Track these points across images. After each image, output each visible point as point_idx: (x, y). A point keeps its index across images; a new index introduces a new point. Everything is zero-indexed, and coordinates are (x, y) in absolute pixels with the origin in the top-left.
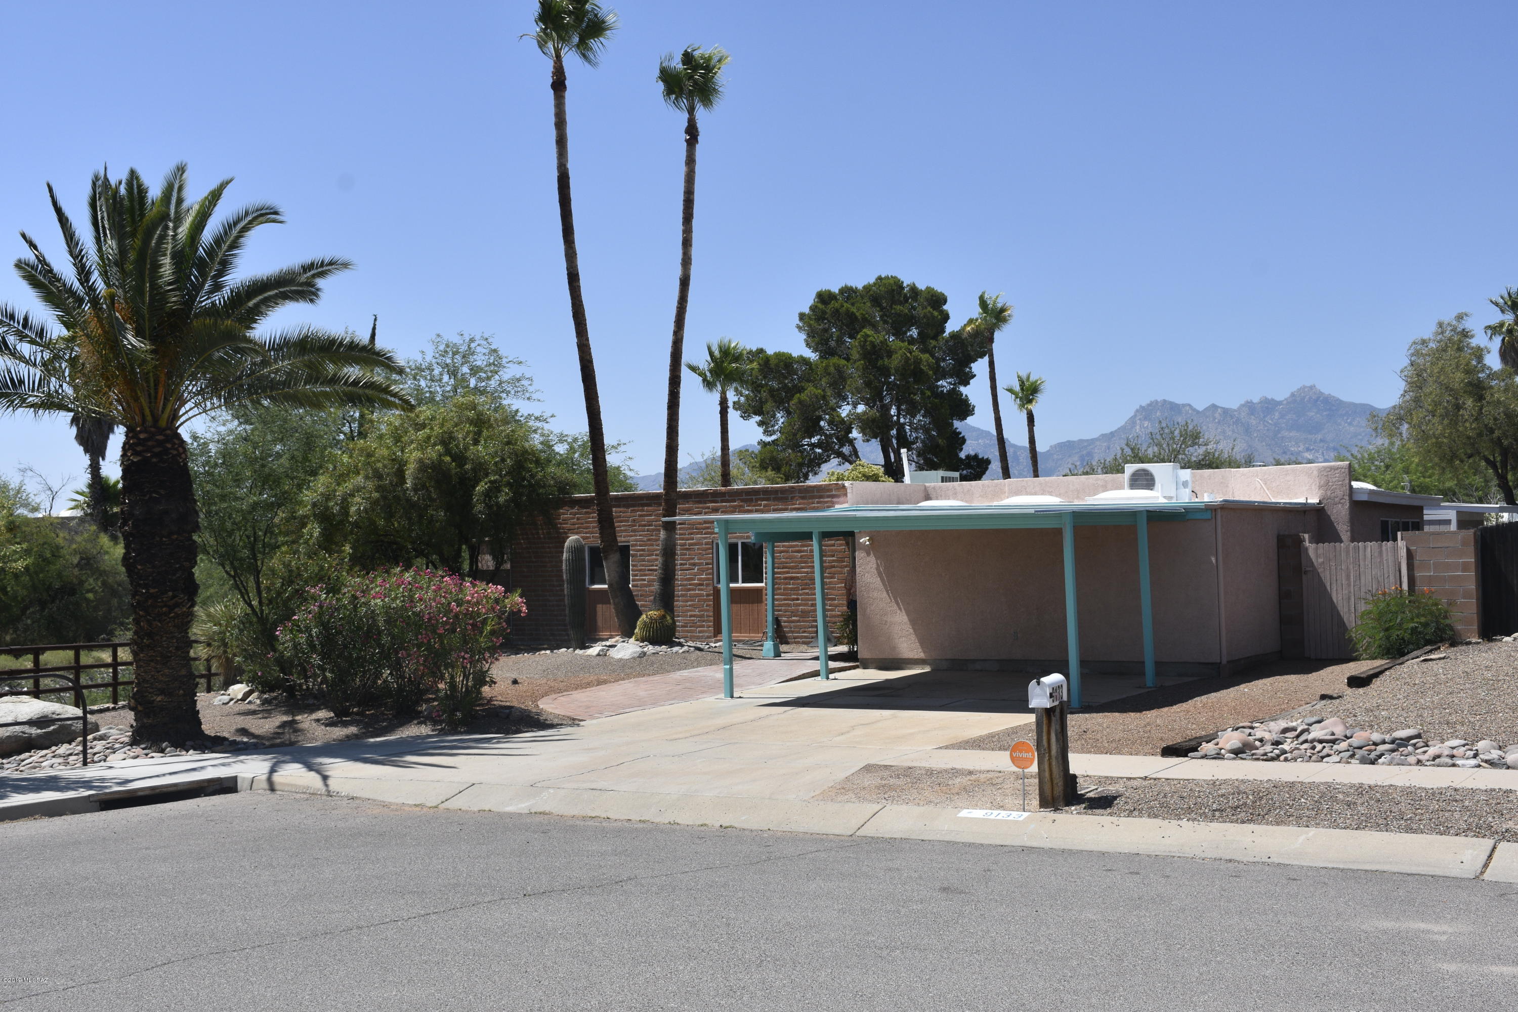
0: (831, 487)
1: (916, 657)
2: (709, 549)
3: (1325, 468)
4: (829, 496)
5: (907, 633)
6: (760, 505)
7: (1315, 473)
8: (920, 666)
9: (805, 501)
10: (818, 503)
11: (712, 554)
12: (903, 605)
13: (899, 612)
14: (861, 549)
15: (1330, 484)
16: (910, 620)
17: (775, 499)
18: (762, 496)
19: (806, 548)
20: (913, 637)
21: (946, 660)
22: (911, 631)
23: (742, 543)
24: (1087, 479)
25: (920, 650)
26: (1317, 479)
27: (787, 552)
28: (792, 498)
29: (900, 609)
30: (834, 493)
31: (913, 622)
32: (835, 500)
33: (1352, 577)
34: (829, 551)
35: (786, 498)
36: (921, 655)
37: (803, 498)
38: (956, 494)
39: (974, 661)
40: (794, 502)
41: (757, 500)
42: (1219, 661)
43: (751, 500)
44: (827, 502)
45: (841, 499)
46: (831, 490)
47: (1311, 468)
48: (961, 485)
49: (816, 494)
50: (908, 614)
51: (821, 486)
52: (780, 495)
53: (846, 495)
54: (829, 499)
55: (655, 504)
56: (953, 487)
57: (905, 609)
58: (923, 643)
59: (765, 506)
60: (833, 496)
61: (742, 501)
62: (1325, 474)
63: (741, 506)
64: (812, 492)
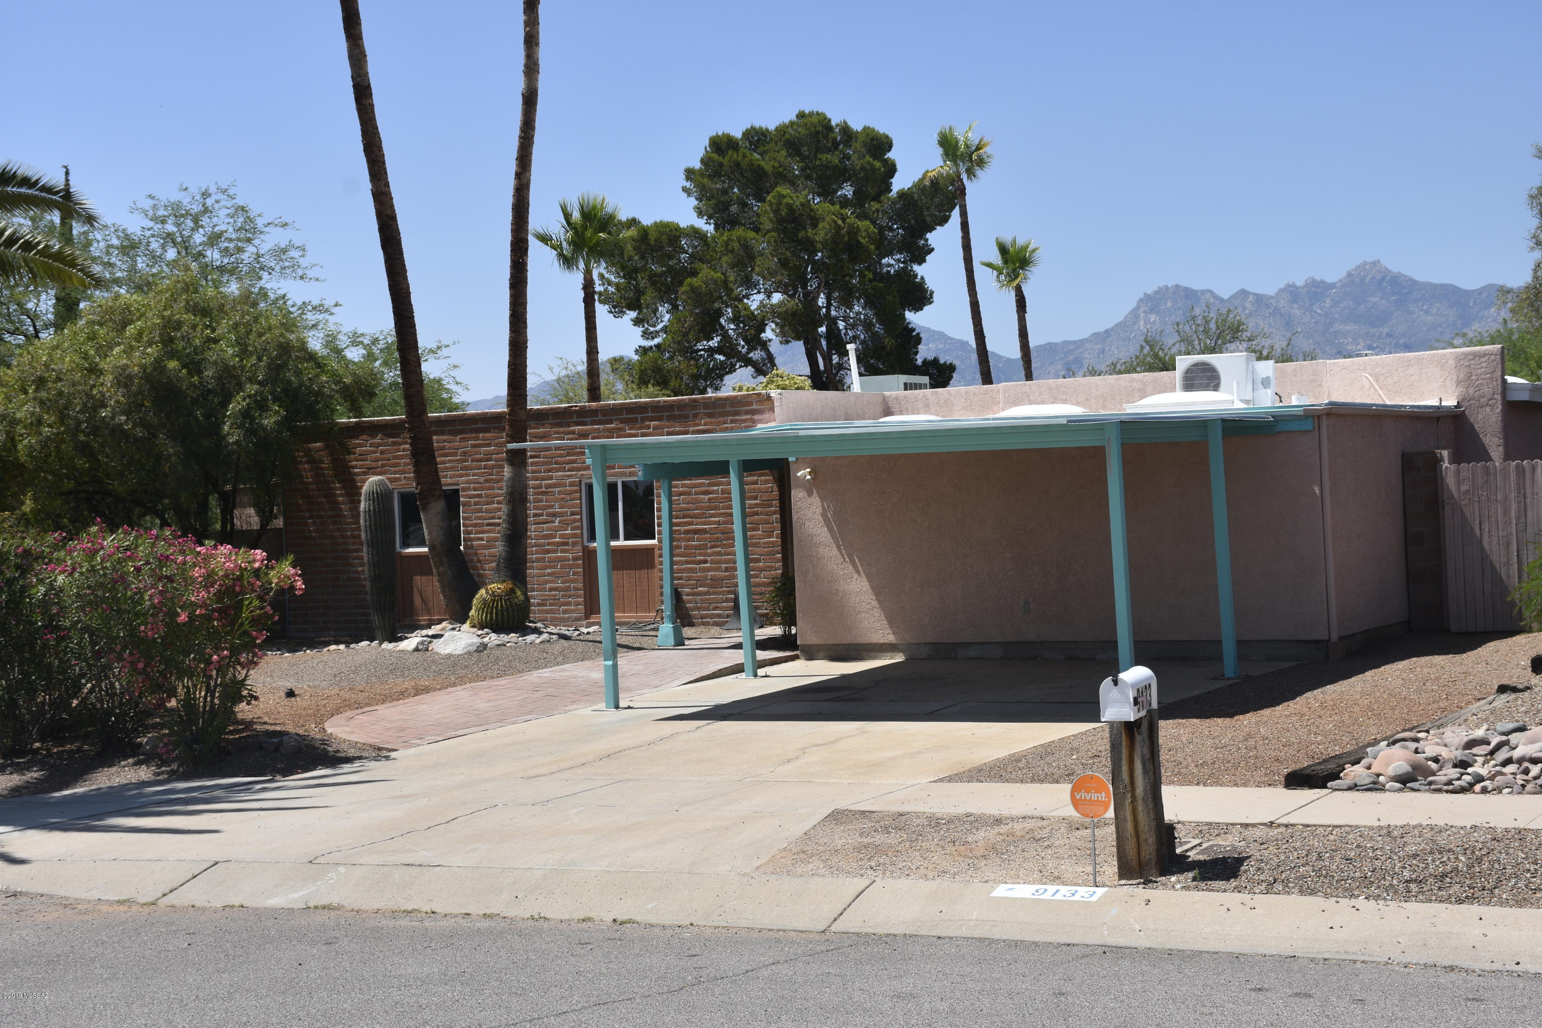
0: (750, 399)
1: (882, 641)
2: (575, 492)
3: (1466, 355)
4: (747, 412)
5: (868, 606)
6: (649, 425)
7: (1451, 362)
8: (888, 654)
9: (714, 420)
10: (732, 422)
11: (581, 499)
12: (862, 565)
13: (855, 576)
14: (798, 486)
15: (1473, 378)
16: (872, 588)
17: (671, 418)
18: (650, 414)
19: (715, 488)
20: (878, 612)
21: (926, 644)
22: (875, 603)
23: (623, 482)
24: (1116, 380)
25: (888, 631)
26: (1454, 372)
27: (689, 494)
28: (695, 416)
29: (858, 572)
30: (754, 407)
31: (877, 591)
32: (756, 417)
33: (1513, 512)
34: (754, 490)
35: (687, 417)
36: (891, 638)
37: (710, 415)
38: (927, 406)
39: (966, 645)
40: (697, 421)
41: (644, 420)
42: (1326, 638)
44: (745, 421)
45: (766, 416)
46: (751, 403)
47: (1444, 355)
48: (936, 393)
49: (728, 409)
50: (869, 578)
51: (736, 397)
52: (676, 412)
53: (772, 409)
54: (748, 417)
55: (494, 428)
56: (924, 396)
57: (865, 573)
58: (892, 621)
59: (655, 428)
60: (754, 412)
61: (622, 421)
62: (1466, 364)
63: (620, 429)
64: (724, 406)
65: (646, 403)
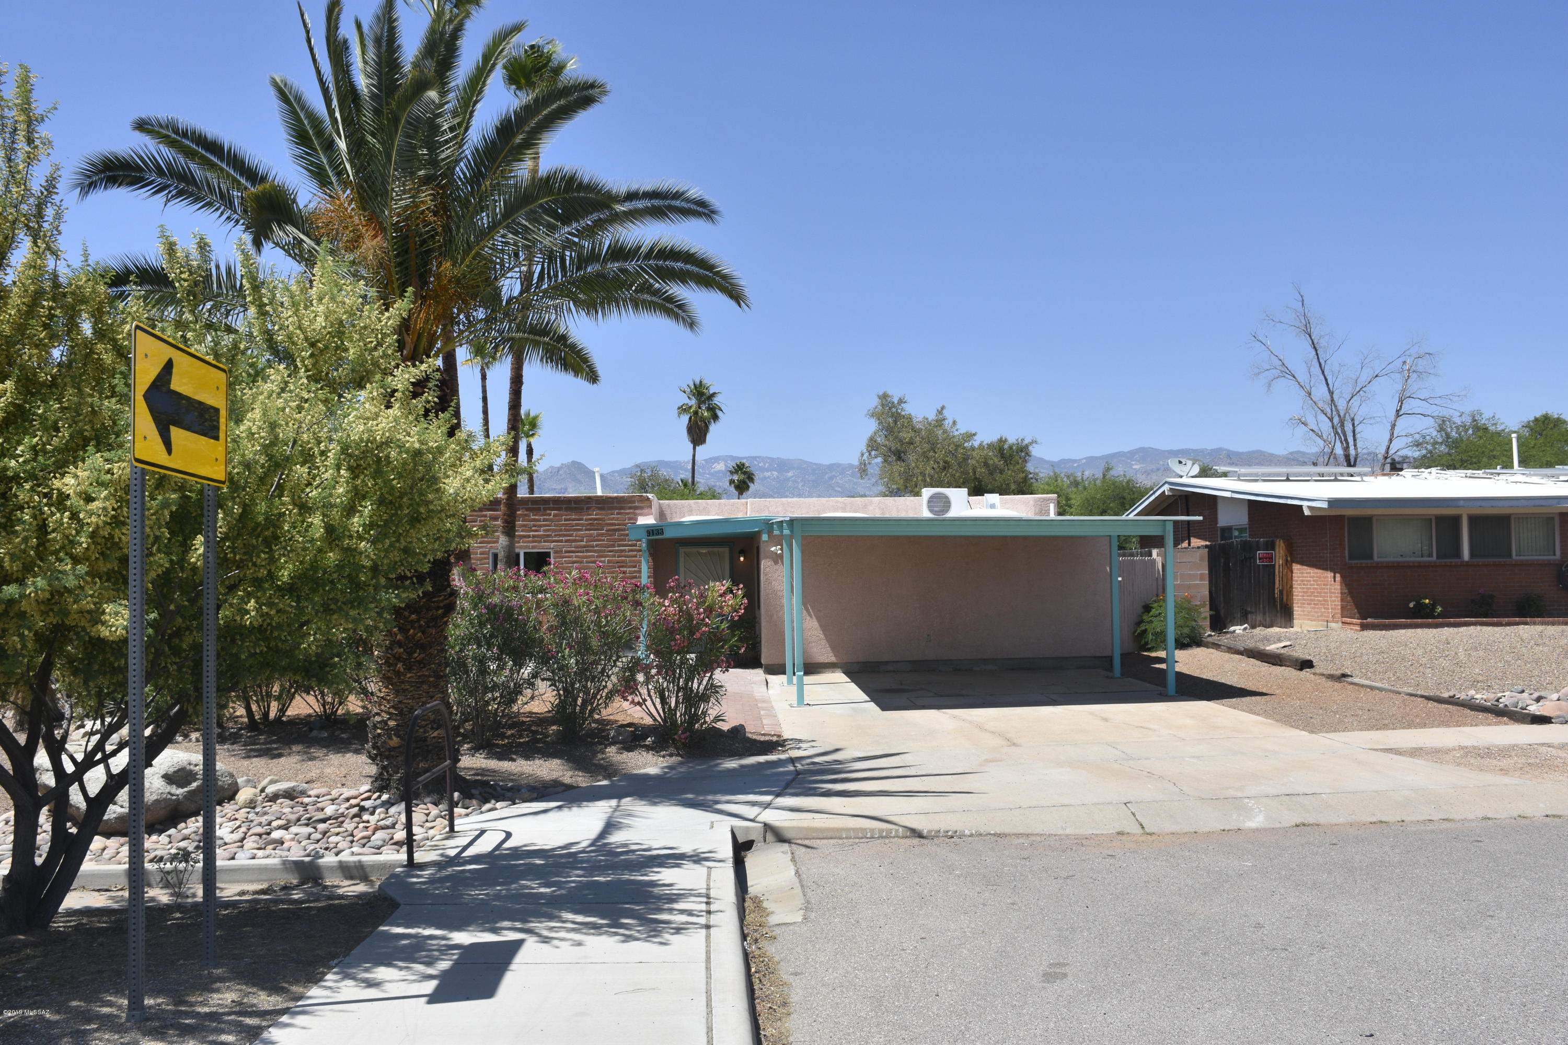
0: (633, 499)
1: (826, 661)
2: (485, 558)
3: (1039, 499)
4: (630, 508)
5: (817, 638)
6: (550, 515)
7: (1032, 502)
8: (830, 670)
9: (603, 512)
10: (618, 514)
11: (489, 564)
12: (813, 611)
13: (808, 618)
14: (767, 557)
16: (821, 626)
17: (567, 509)
18: (551, 506)
19: (602, 559)
20: (824, 642)
21: (858, 663)
22: (822, 636)
23: (525, 553)
25: (832, 654)
26: (1033, 508)
27: (581, 562)
28: (588, 509)
29: (811, 616)
30: (636, 504)
31: (824, 628)
32: (637, 511)
34: (630, 562)
35: (582, 509)
36: (833, 659)
37: (601, 509)
39: (886, 663)
40: (590, 512)
41: (545, 509)
43: (539, 509)
44: (629, 514)
45: (646, 511)
46: (634, 502)
49: (615, 505)
50: (819, 620)
51: (623, 497)
52: (573, 505)
53: (650, 507)
54: (631, 511)
57: (815, 616)
58: (834, 648)
59: (555, 516)
60: (636, 508)
61: (527, 509)
63: (526, 515)
64: (613, 503)
65: (549, 498)
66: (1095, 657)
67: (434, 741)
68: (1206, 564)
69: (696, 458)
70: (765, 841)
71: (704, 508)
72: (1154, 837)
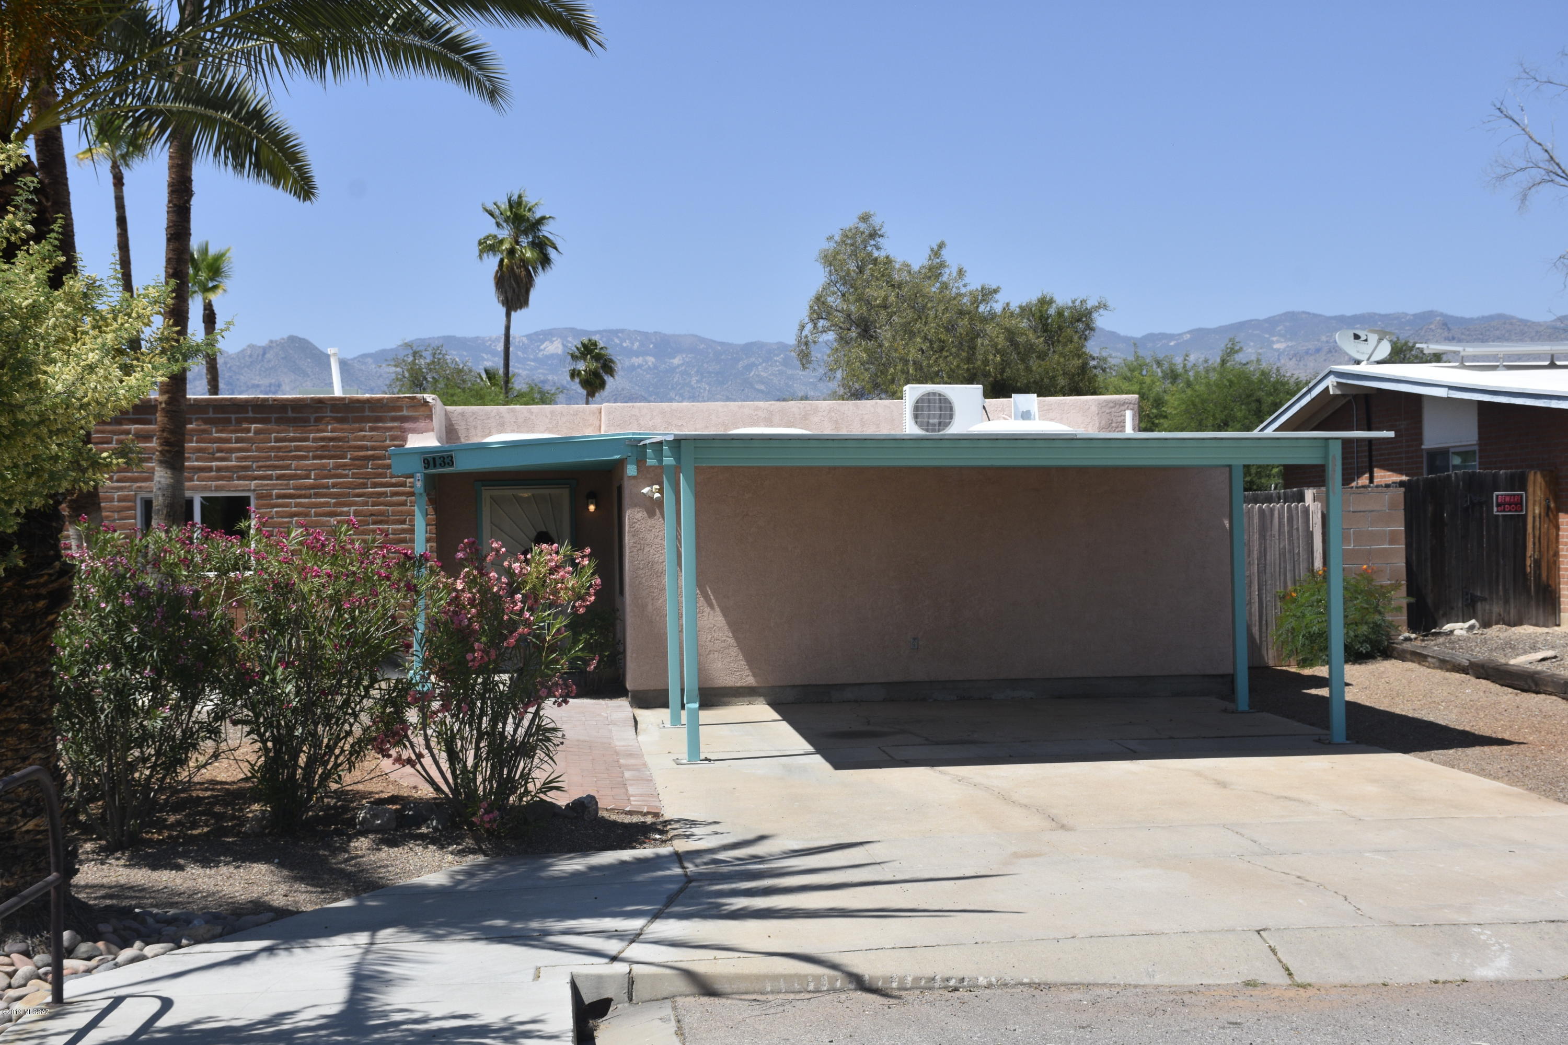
0: (399, 404)
1: (739, 684)
2: (129, 508)
3: (1108, 402)
4: (394, 419)
5: (723, 645)
6: (248, 430)
7: (1094, 409)
8: (745, 699)
9: (346, 426)
10: (372, 429)
11: (135, 518)
12: (716, 598)
13: (708, 609)
14: (635, 505)
15: (1114, 425)
16: (729, 624)
17: (279, 421)
18: (250, 415)
19: (345, 509)
20: (734, 651)
21: (794, 686)
22: (732, 641)
25: (748, 672)
26: (1096, 418)
27: (306, 515)
28: (318, 420)
29: (711, 606)
30: (405, 413)
31: (735, 626)
32: (407, 425)
35: (306, 421)
36: (750, 680)
37: (342, 420)
39: (843, 687)
40: (321, 427)
41: (239, 421)
43: (228, 421)
44: (391, 429)
45: (421, 424)
46: (400, 409)
47: (1087, 401)
49: (367, 413)
50: (725, 613)
51: (379, 400)
52: (290, 414)
53: (430, 417)
54: (396, 424)
57: (719, 606)
58: (751, 661)
59: (257, 432)
60: (404, 419)
61: (206, 421)
62: (1108, 411)
63: (204, 431)
64: (363, 410)
65: (246, 400)
66: (1204, 676)
67: (27, 838)
68: (1401, 514)
69: (512, 332)
70: (630, 999)
71: (526, 420)
72: (1311, 992)
